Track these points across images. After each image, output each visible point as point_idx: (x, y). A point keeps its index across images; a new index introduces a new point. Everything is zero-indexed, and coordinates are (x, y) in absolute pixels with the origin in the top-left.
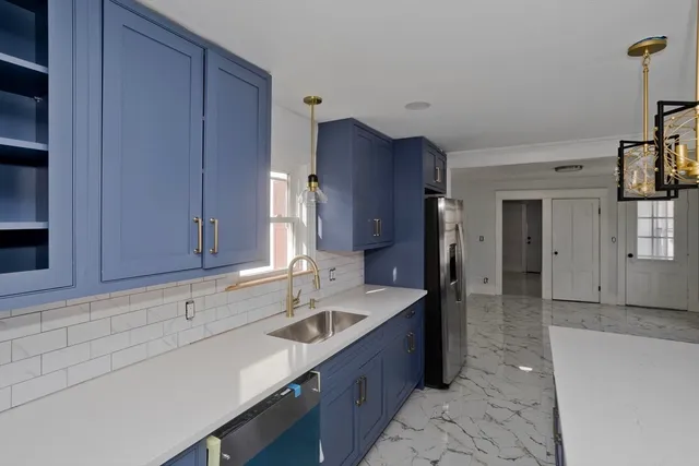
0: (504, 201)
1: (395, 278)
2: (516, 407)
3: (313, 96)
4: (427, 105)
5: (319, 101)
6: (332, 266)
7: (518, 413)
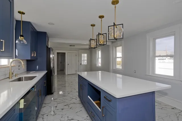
0: (57, 53)
1: (37, 69)
2: (68, 93)
3: (22, 11)
4: (53, 24)
5: (24, 14)
6: (19, 65)
7: (69, 93)
